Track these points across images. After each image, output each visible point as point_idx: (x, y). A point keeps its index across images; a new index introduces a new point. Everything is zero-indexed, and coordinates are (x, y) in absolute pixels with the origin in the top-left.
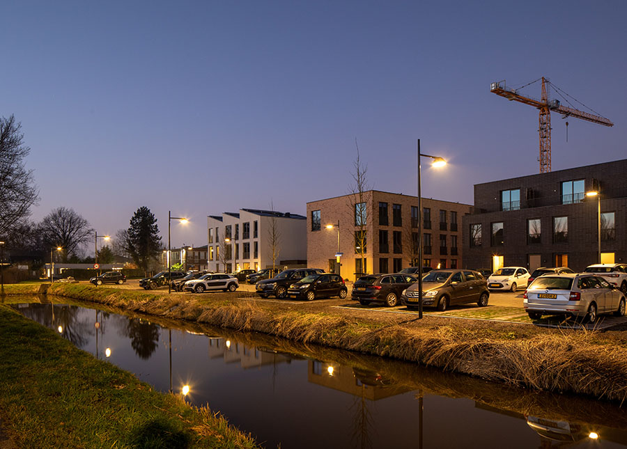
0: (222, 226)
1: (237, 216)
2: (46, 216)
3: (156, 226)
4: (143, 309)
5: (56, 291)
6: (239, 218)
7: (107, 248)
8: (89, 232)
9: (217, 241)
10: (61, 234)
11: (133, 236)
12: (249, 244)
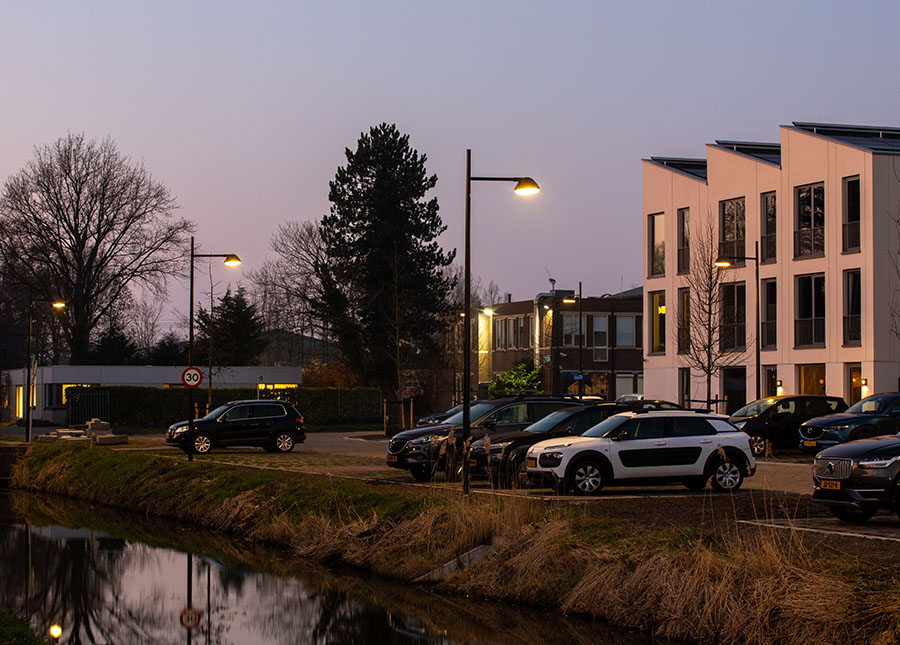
0: (703, 202)
1: (768, 153)
2: (16, 172)
3: (434, 205)
4: (354, 554)
5: (41, 476)
6: (777, 163)
7: (240, 301)
8: (170, 237)
9: (683, 267)
10: (67, 243)
11: (339, 249)
12: (820, 280)
